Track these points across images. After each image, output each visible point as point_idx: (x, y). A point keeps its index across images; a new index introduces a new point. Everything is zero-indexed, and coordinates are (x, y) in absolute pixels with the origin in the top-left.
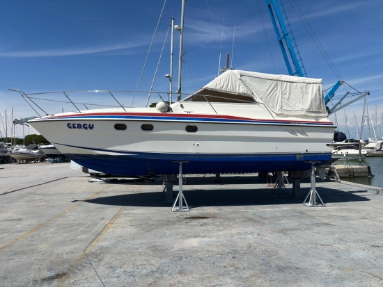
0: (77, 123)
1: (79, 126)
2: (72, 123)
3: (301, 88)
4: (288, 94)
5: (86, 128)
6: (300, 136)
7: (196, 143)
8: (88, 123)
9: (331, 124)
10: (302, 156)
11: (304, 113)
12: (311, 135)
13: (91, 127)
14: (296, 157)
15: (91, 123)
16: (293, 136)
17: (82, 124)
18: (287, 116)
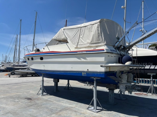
3: (89, 29)
4: (83, 35)
6: (83, 60)
7: (44, 65)
10: (85, 73)
11: (88, 45)
12: (89, 59)
14: (82, 73)
16: (79, 60)
18: (80, 48)
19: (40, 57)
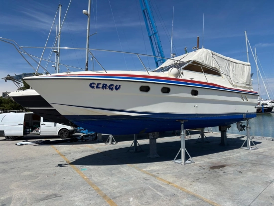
0: (102, 82)
1: (104, 86)
2: (96, 82)
3: (241, 68)
4: (235, 71)
5: (112, 89)
6: (245, 101)
8: (115, 84)
9: (256, 93)
10: (245, 115)
11: (244, 85)
13: (117, 88)
15: (119, 84)
17: (108, 84)
18: (237, 86)
19: (192, 89)
